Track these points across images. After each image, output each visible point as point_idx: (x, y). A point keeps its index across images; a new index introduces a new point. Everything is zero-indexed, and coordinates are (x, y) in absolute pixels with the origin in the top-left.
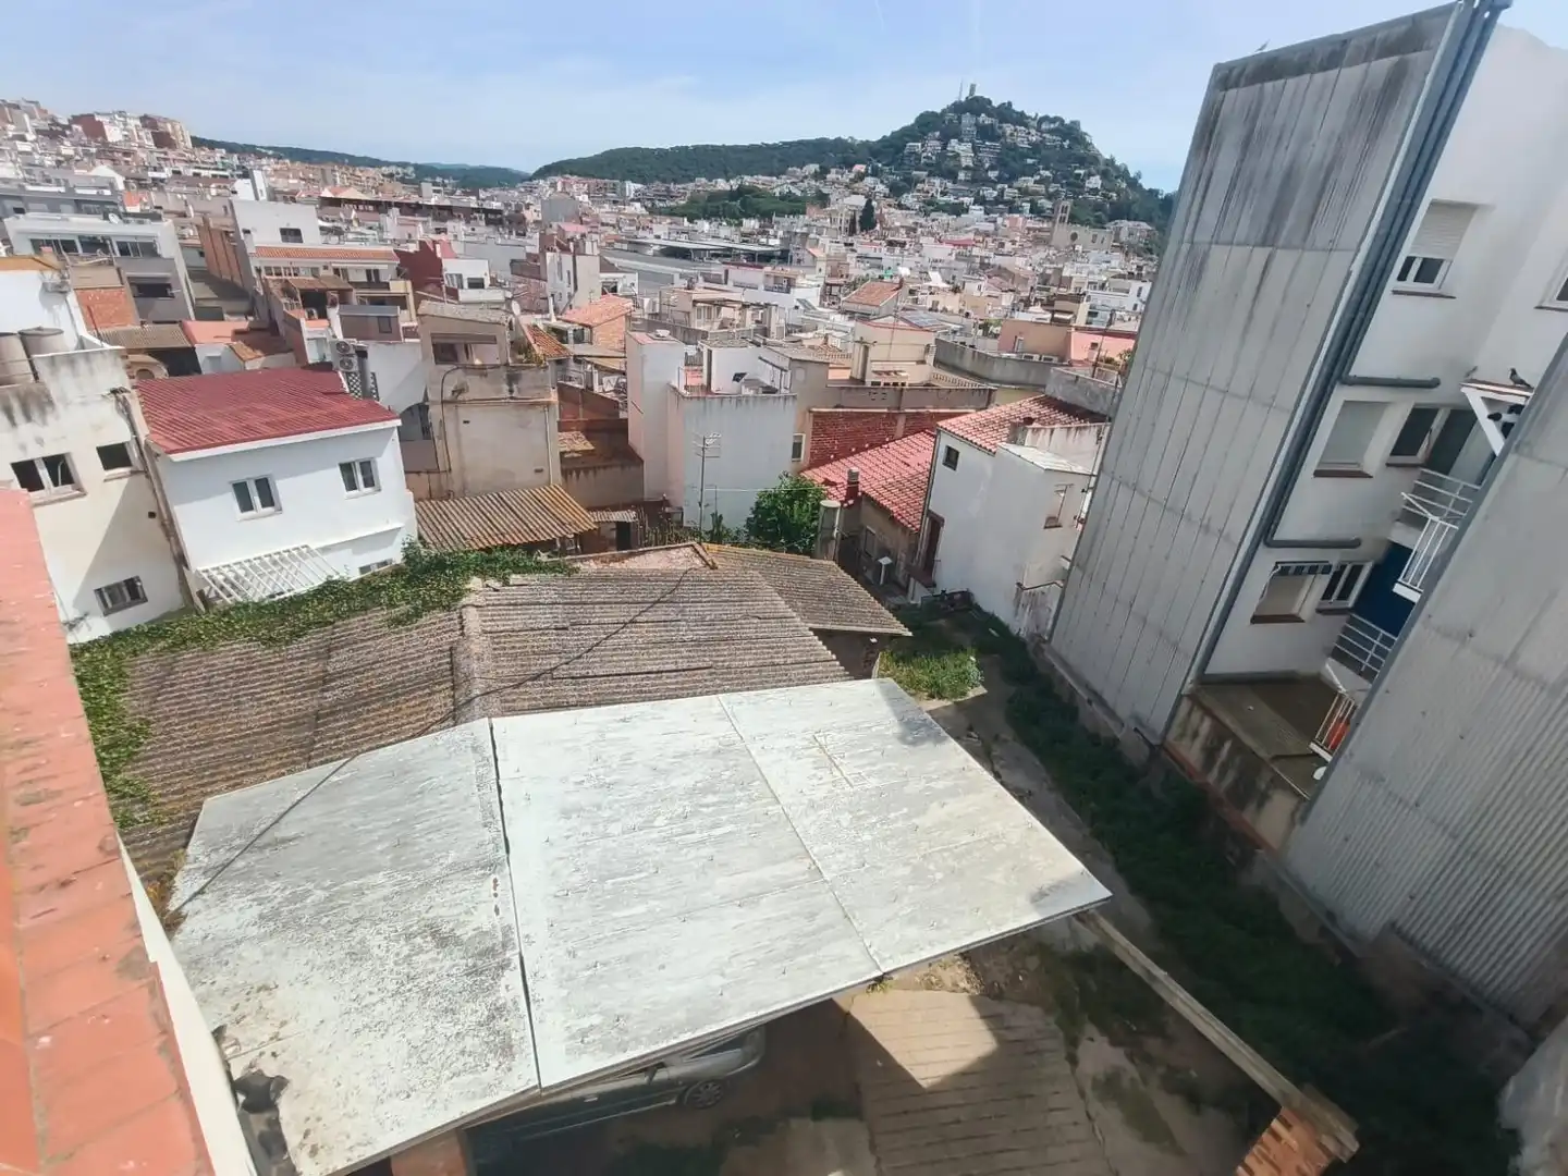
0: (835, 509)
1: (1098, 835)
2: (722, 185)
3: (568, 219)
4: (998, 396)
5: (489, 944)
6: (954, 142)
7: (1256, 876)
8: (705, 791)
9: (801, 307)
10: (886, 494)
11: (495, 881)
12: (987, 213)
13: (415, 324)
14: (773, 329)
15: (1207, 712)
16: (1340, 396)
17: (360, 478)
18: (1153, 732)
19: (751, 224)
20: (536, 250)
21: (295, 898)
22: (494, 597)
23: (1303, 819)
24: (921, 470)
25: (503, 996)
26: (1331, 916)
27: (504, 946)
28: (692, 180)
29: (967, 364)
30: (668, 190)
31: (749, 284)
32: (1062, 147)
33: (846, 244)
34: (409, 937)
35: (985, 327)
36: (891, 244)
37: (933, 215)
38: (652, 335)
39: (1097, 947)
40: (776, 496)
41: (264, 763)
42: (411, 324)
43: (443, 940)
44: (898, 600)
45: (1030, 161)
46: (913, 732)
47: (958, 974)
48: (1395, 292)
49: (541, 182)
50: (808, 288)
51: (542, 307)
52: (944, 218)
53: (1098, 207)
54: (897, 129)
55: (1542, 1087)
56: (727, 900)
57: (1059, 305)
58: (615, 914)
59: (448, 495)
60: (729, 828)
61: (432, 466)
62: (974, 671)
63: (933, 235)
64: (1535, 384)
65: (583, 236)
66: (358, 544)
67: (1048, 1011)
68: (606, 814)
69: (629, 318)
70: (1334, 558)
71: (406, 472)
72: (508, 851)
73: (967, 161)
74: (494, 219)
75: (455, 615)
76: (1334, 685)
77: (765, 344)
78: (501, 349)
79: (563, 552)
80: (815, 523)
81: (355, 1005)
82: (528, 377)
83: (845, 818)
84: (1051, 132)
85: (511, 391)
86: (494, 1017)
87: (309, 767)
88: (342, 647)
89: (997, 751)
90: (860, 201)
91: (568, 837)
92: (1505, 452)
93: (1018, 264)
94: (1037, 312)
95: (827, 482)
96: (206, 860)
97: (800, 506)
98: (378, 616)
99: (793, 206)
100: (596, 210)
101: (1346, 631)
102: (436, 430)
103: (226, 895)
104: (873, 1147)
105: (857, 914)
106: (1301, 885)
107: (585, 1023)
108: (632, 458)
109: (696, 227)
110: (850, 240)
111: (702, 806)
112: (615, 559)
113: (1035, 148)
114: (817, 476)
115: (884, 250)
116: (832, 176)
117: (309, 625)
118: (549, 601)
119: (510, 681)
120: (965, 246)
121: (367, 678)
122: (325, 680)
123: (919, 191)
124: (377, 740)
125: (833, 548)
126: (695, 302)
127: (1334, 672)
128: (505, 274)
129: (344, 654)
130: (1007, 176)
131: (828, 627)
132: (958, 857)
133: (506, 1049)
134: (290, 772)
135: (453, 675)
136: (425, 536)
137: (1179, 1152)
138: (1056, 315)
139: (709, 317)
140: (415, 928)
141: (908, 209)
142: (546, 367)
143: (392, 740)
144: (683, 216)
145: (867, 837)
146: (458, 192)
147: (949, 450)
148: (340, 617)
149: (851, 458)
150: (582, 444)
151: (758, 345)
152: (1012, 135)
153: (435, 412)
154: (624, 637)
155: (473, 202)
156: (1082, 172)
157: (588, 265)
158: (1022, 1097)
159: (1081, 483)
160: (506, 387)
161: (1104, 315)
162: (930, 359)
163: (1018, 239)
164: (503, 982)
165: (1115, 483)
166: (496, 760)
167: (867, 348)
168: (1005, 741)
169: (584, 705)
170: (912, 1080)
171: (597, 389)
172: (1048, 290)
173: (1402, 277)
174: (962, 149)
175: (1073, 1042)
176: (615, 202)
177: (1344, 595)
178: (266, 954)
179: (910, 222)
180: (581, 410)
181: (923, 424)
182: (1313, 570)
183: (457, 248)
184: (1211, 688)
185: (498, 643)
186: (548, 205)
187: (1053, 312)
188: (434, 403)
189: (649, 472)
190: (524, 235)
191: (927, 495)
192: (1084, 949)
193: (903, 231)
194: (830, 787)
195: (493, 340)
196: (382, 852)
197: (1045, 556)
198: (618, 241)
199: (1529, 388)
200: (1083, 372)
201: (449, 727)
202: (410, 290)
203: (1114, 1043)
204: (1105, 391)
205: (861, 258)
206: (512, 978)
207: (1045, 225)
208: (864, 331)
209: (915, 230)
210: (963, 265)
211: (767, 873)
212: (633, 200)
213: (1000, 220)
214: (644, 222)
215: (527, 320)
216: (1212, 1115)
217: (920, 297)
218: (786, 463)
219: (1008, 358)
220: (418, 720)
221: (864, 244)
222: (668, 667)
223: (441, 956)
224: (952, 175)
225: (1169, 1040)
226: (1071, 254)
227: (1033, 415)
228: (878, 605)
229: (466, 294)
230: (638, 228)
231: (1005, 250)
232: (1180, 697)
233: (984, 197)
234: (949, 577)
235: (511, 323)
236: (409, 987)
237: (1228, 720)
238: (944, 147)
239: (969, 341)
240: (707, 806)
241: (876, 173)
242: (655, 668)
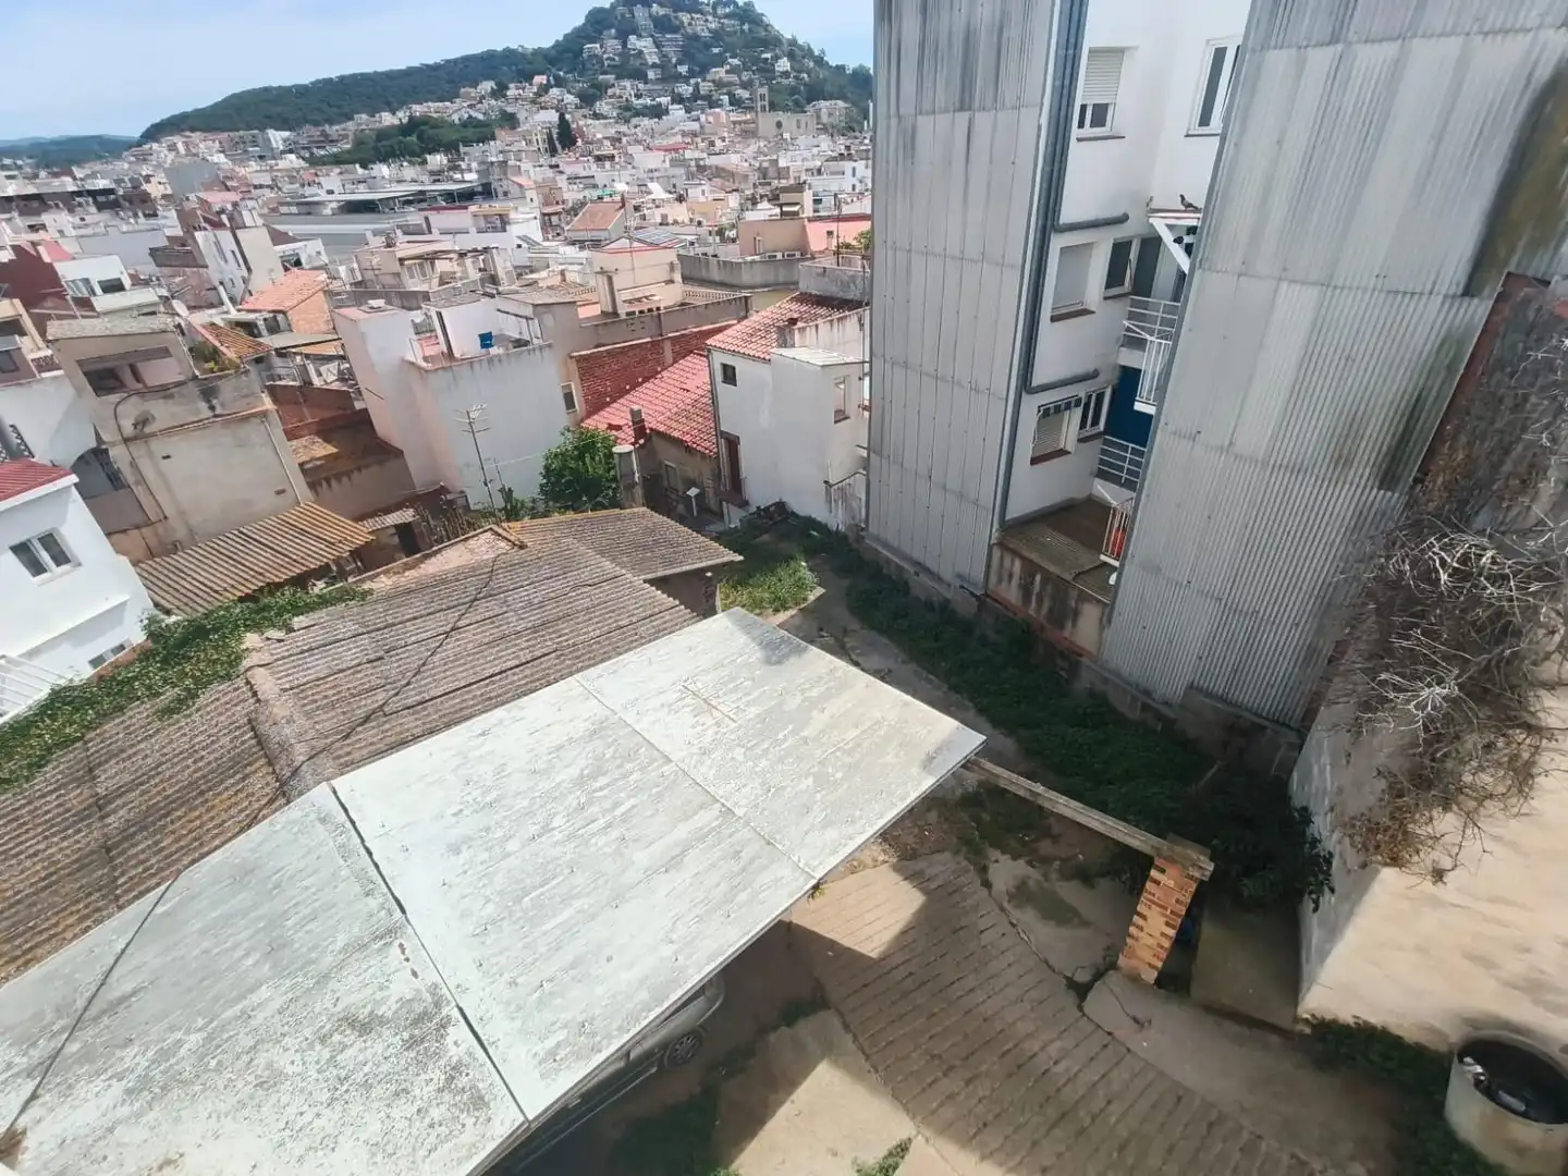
0: (630, 453)
1: (955, 688)
2: (388, 119)
3: (208, 187)
4: (755, 303)
5: (419, 1008)
6: (632, 38)
7: (1084, 682)
8: (594, 777)
9: (524, 245)
10: (674, 425)
11: (401, 945)
12: (688, 111)
13: (49, 352)
14: (501, 274)
15: (1015, 553)
16: (1057, 243)
17: (45, 557)
18: (975, 585)
19: (437, 160)
20: (178, 232)
21: (164, 1054)
22: (282, 650)
23: (1109, 622)
24: (700, 392)
25: (455, 1054)
26: (1147, 693)
27: (437, 1005)
28: (351, 119)
29: (716, 275)
30: (324, 134)
31: (456, 229)
32: (742, 31)
33: (551, 167)
34: (323, 1040)
35: (721, 233)
36: (599, 159)
37: (635, 121)
38: (364, 308)
39: (981, 784)
40: (562, 454)
41: (56, 925)
42: (42, 354)
43: (364, 1026)
44: (716, 527)
45: (716, 50)
46: (775, 653)
47: (877, 852)
48: (1079, 140)
49: (155, 146)
50: (525, 221)
51: (215, 301)
52: (646, 122)
53: (793, 91)
54: (568, 31)
55: (1316, 769)
56: (650, 873)
57: (784, 198)
58: (545, 928)
59: (175, 548)
60: (627, 805)
61: (139, 519)
62: (808, 576)
63: (639, 142)
64: (1201, 204)
65: (235, 205)
66: (76, 635)
67: (956, 853)
68: (499, 834)
69: (329, 294)
70: (1081, 391)
71: (108, 535)
72: (403, 911)
73: (653, 59)
74: (106, 201)
75: (240, 682)
76: (1105, 500)
77: (499, 293)
78: (180, 362)
79: (343, 575)
80: (612, 473)
81: (288, 1132)
82: (227, 389)
83: (739, 754)
84: (727, 16)
85: (212, 408)
86: (453, 1078)
87: (120, 908)
88: (106, 761)
89: (850, 642)
90: (553, 116)
91: (465, 872)
92: (1192, 269)
93: (733, 161)
94: (765, 211)
95: (611, 427)
96: (25, 1059)
97: (593, 459)
98: (139, 713)
99: (480, 132)
100: (242, 171)
101: (1104, 452)
102: (128, 476)
103: (70, 1087)
104: (846, 1026)
105: (778, 837)
106: (1119, 675)
107: (550, 1043)
108: (387, 452)
109: (374, 173)
110: (554, 161)
111: (594, 791)
112: (408, 567)
113: (717, 36)
114: (598, 423)
115: (594, 167)
116: (512, 92)
117: (49, 750)
118: (349, 634)
119: (337, 733)
120: (676, 150)
121: (156, 785)
122: (100, 806)
123: (611, 97)
124: (198, 849)
125: (639, 492)
126: (401, 260)
127: (1105, 491)
128: (148, 268)
129: (112, 768)
130: (697, 69)
131: (660, 574)
132: (849, 753)
133: (478, 1102)
134: (98, 922)
135: (262, 747)
136: (163, 602)
137: (1086, 924)
138: (785, 209)
139: (424, 275)
140: (328, 1027)
141: (605, 118)
142: (247, 372)
143: (217, 842)
144: (354, 162)
145: (764, 763)
146: (43, 174)
147: (725, 367)
148: (89, 728)
149: (628, 397)
150: (322, 449)
151: (492, 296)
152: (690, 24)
153: (118, 454)
154: (451, 646)
155: (70, 185)
156: (768, 55)
157: (255, 239)
158: (955, 932)
159: (855, 372)
160: (203, 405)
161: (828, 201)
162: (678, 277)
163: (726, 134)
164: (449, 1040)
165: (888, 366)
166: (353, 823)
167: (610, 279)
168: (854, 631)
169: (432, 732)
170: (862, 956)
171: (317, 382)
172: (770, 184)
173: (1081, 125)
174: (643, 44)
175: (983, 870)
176: (261, 157)
177: (1095, 422)
178: (152, 1128)
179: (612, 132)
180: (305, 410)
181: (692, 345)
182: (1068, 406)
183: (69, 246)
184: (1015, 531)
185: (304, 698)
186: (173, 173)
187: (781, 206)
188: (113, 444)
189: (413, 462)
190: (155, 215)
191: (716, 418)
192: (971, 789)
193: (607, 143)
194: (715, 728)
195: (165, 353)
196: (254, 965)
197: (842, 449)
198: (282, 204)
199: (1196, 210)
200: (828, 262)
201: (281, 807)
202: (22, 310)
203: (1015, 858)
204: (853, 278)
205: (573, 179)
206: (458, 1033)
207: (749, 117)
208: (601, 259)
209: (619, 140)
210: (681, 171)
211: (682, 831)
212: (283, 152)
213: (703, 118)
214: (307, 176)
215: (199, 319)
216: (1104, 884)
217: (646, 212)
218: (562, 418)
219: (753, 262)
220: (241, 811)
221: (570, 163)
222: (510, 664)
223: (369, 1043)
224: (643, 78)
225: (1055, 839)
226: (780, 144)
227: (795, 316)
228: (702, 539)
229: (102, 302)
230: (303, 185)
231: (717, 149)
232: (990, 547)
233: (680, 95)
234: (760, 493)
235: (179, 326)
236: (344, 1088)
237: (1034, 556)
238: (624, 44)
239: (710, 251)
240: (601, 789)
241: (559, 83)
242: (497, 670)
